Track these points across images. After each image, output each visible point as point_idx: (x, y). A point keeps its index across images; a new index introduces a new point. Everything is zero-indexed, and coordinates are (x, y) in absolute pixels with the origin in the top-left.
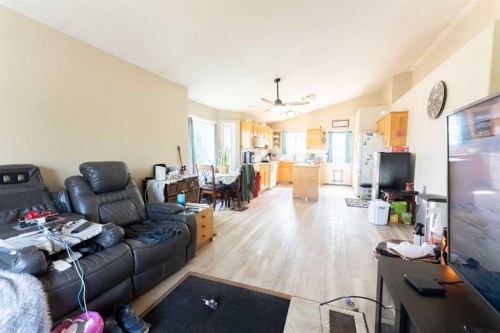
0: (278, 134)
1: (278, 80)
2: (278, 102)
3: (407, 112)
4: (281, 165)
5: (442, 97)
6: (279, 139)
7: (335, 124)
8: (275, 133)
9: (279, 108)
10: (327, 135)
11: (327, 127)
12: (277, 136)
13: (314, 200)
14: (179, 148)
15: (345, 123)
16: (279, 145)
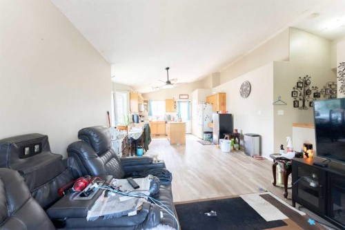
0: (146, 101)
1: (168, 69)
2: (169, 82)
3: (225, 93)
5: (249, 89)
6: (147, 106)
7: (181, 97)
8: (144, 101)
9: (169, 86)
10: (177, 104)
11: (177, 99)
12: (146, 104)
13: (183, 144)
14: (108, 113)
15: (186, 97)
16: (147, 110)
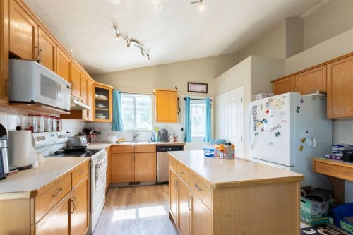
0: (104, 91)
4: (115, 152)
6: (106, 103)
7: (192, 88)
8: (98, 91)
10: (182, 102)
11: (182, 91)
12: (103, 97)
15: (203, 88)
16: (106, 114)
